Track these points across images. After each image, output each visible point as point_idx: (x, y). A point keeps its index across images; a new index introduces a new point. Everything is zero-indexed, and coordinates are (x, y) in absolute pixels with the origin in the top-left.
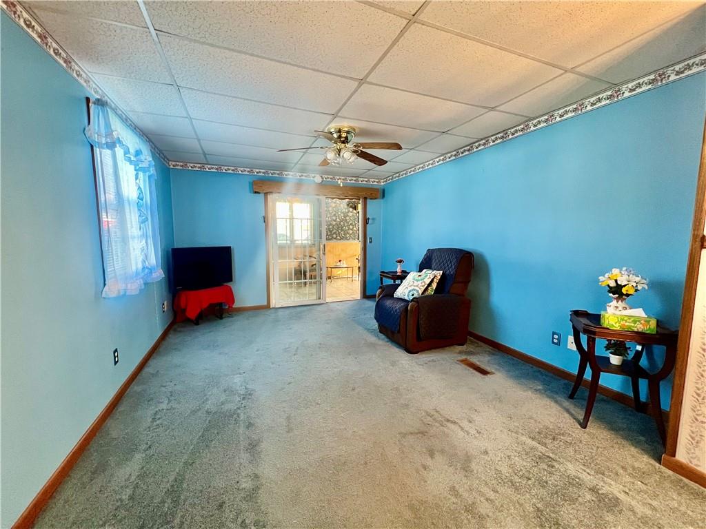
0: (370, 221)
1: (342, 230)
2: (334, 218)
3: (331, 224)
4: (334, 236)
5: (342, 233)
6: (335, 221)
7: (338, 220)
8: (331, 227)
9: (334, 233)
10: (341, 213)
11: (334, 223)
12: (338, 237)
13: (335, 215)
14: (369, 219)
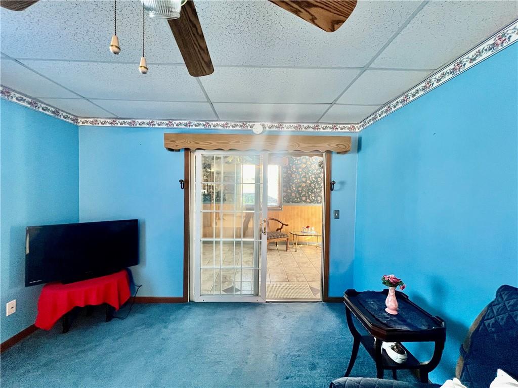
0: (336, 187)
1: (312, 193)
2: (304, 180)
3: (300, 186)
4: (304, 198)
5: (313, 195)
6: (305, 182)
7: (308, 181)
8: (300, 189)
9: (303, 196)
10: (312, 174)
11: (304, 185)
12: (308, 200)
13: (305, 177)
14: (334, 182)
